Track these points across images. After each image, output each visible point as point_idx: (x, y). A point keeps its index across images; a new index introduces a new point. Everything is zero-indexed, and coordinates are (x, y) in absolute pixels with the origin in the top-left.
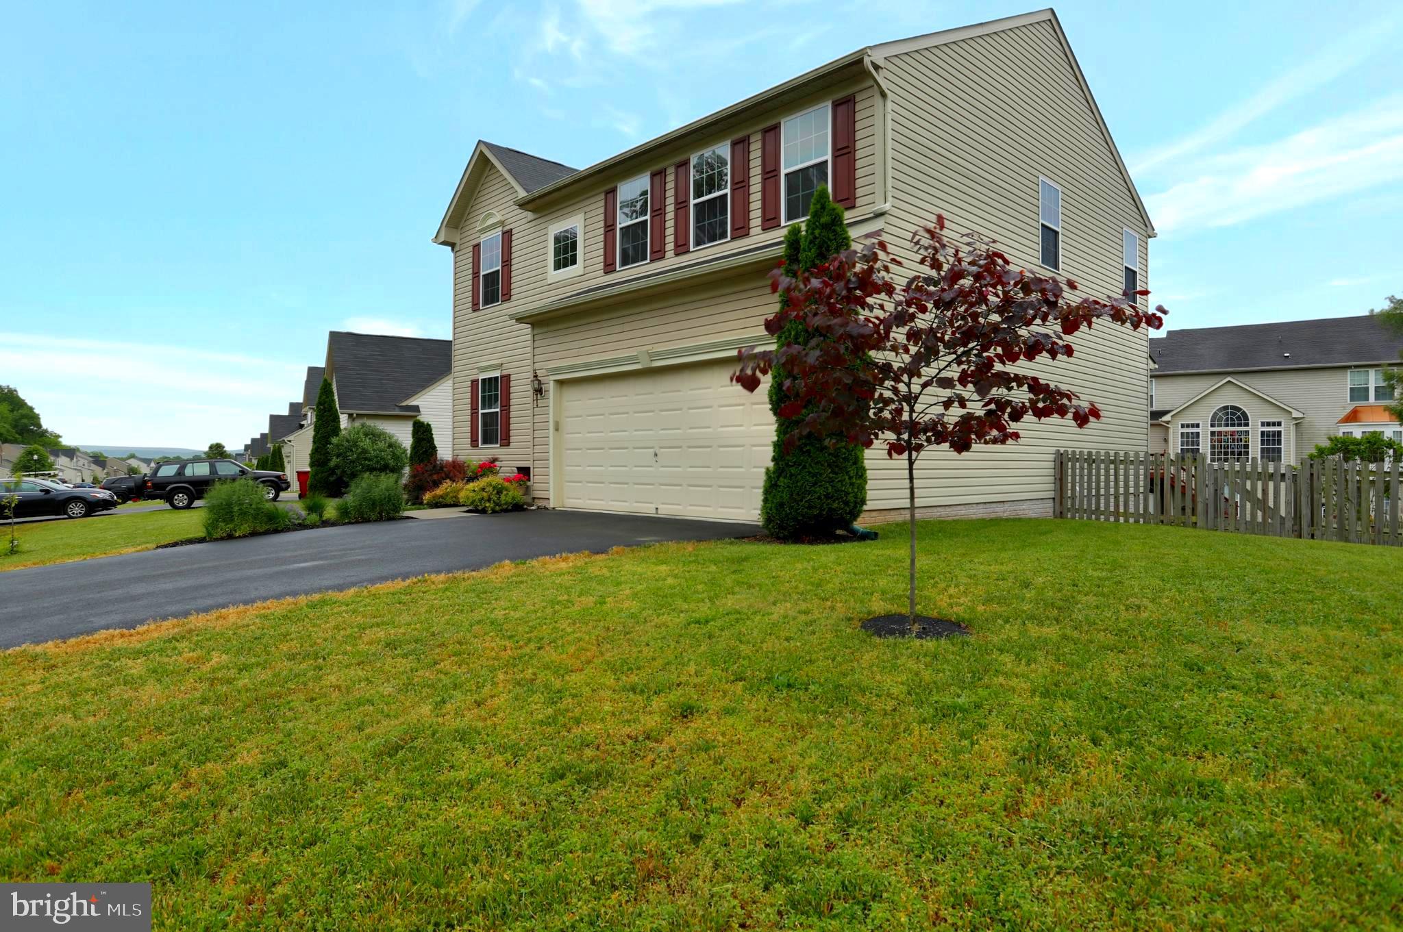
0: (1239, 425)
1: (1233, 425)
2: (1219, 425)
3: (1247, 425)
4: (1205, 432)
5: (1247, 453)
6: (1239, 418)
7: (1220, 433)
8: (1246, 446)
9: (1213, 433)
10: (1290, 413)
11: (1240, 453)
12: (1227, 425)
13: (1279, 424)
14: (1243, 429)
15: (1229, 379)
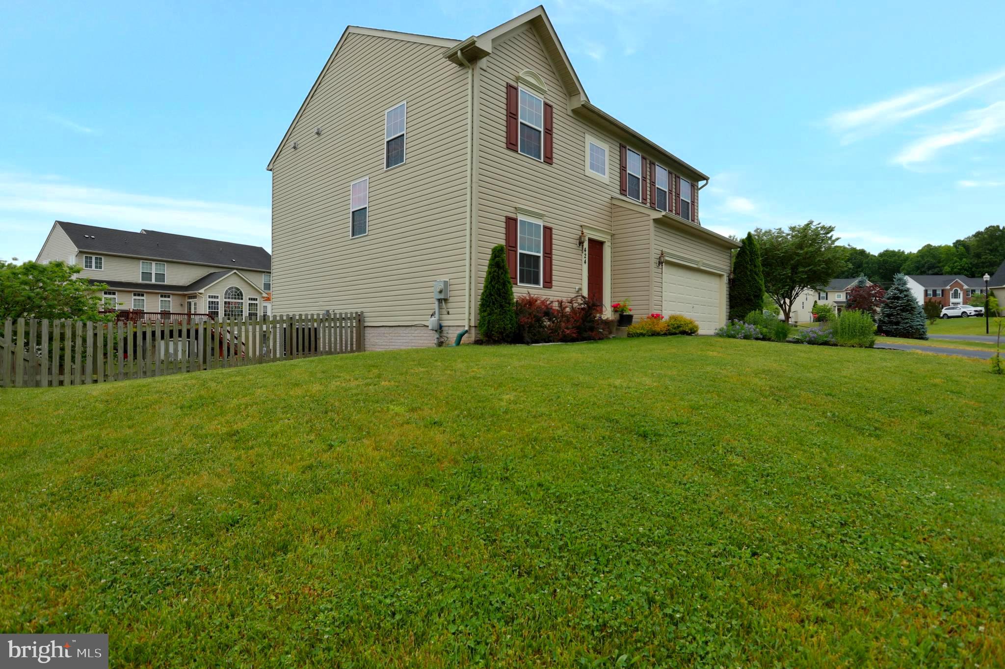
0: (239, 299)
1: (235, 299)
2: (229, 298)
3: (242, 299)
4: (221, 301)
5: (242, 315)
6: (238, 295)
7: (229, 303)
8: (242, 311)
9: (225, 303)
10: (261, 293)
11: (239, 315)
12: (232, 298)
13: (256, 300)
14: (240, 301)
15: (235, 271)
